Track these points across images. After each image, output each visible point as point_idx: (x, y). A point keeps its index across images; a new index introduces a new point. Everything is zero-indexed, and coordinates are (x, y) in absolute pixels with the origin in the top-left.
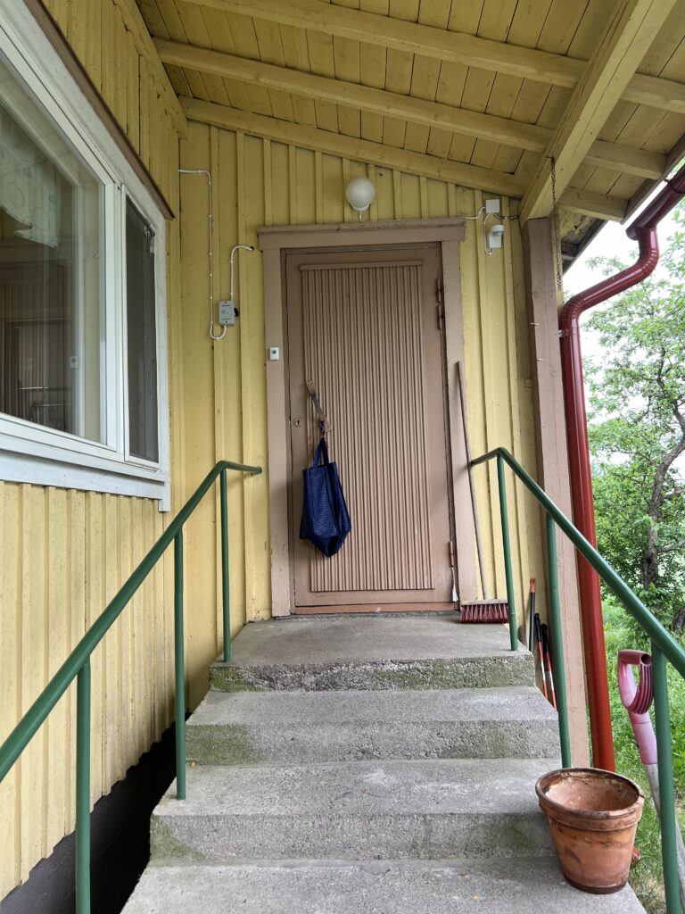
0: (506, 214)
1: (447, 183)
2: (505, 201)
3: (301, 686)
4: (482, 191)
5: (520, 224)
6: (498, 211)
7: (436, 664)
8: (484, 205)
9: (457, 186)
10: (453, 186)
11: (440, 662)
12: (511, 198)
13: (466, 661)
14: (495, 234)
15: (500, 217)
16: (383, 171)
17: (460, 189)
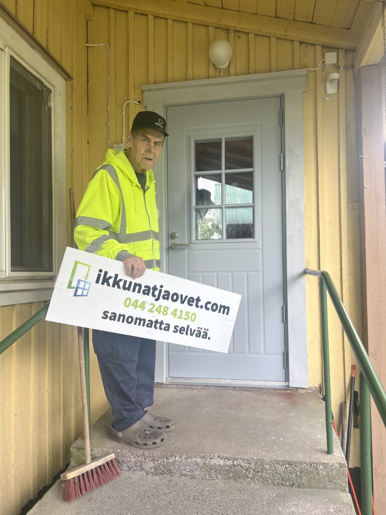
0: (342, 64)
1: (292, 41)
2: (342, 53)
3: (142, 470)
4: (323, 46)
5: (354, 73)
6: (335, 62)
7: (257, 463)
8: (323, 57)
9: (301, 43)
10: (298, 43)
11: (262, 462)
12: (347, 50)
13: (284, 462)
14: (332, 81)
15: (337, 67)
16: (240, 35)
17: (304, 46)
